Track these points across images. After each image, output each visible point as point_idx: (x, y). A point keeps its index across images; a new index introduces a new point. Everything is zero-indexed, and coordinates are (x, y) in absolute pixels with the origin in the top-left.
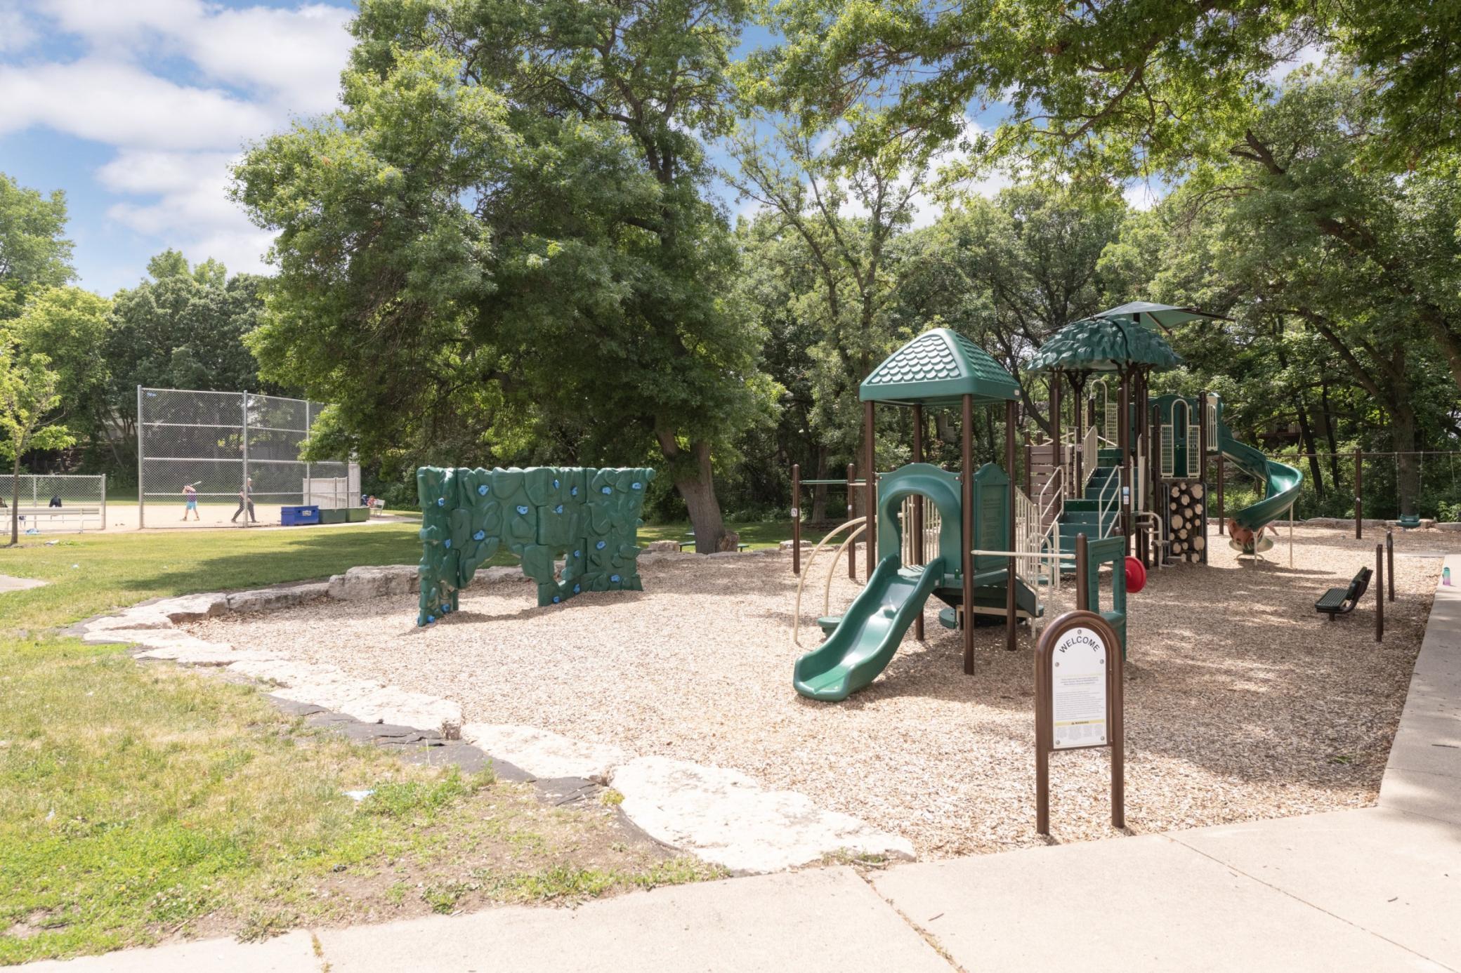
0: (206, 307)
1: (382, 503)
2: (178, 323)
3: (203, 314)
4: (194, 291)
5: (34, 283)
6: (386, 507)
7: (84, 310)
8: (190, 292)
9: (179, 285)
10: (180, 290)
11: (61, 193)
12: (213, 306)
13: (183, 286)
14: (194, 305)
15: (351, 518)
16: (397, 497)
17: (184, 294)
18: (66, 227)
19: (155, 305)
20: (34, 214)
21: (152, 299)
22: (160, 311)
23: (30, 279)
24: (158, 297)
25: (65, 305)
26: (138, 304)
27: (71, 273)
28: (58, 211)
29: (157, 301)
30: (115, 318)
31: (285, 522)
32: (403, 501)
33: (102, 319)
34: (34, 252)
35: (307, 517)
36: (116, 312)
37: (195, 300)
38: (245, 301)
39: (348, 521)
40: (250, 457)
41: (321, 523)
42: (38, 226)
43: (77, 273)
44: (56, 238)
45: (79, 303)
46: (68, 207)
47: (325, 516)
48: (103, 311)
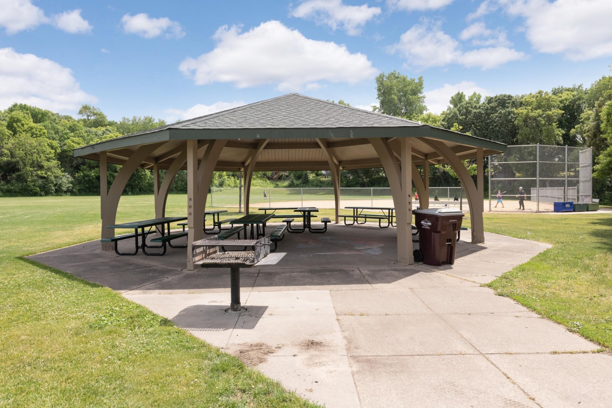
0: (480, 113)
2: (468, 121)
3: (478, 116)
4: (474, 107)
5: (414, 114)
7: (433, 122)
8: (472, 107)
9: (468, 105)
10: (468, 107)
11: (421, 77)
12: (482, 112)
13: (470, 105)
14: (475, 113)
15: (589, 209)
17: (470, 108)
18: (423, 90)
19: (459, 115)
20: (414, 88)
21: (458, 112)
22: (461, 117)
23: (413, 113)
24: (460, 112)
25: (426, 121)
26: (453, 116)
27: (425, 108)
28: (421, 84)
29: (459, 113)
30: (443, 123)
31: (556, 210)
33: (439, 124)
34: (414, 102)
35: (568, 208)
36: (443, 121)
37: (474, 110)
38: (496, 107)
39: (588, 211)
40: (540, 177)
41: (574, 211)
42: (415, 92)
43: (427, 108)
44: (420, 95)
45: (431, 119)
46: (424, 82)
47: (576, 207)
48: (439, 121)
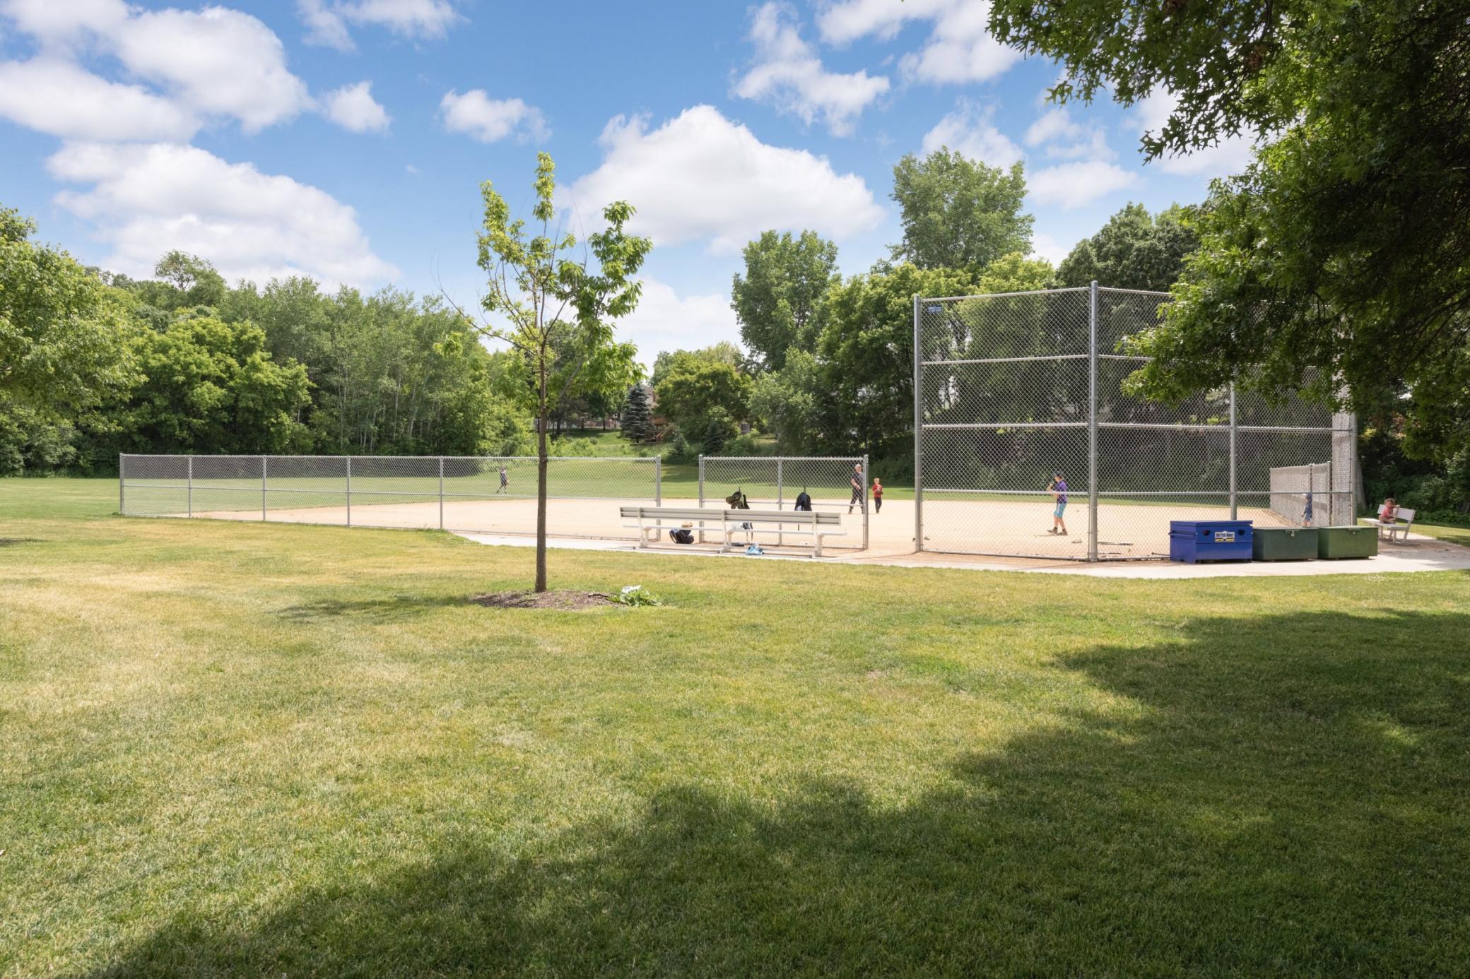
1: (1408, 514)
6: (1417, 520)
12: (1161, 247)
15: (1330, 552)
16: (1432, 499)
17: (1129, 240)
18: (1024, 200)
27: (1028, 248)
28: (1018, 184)
31: (1177, 554)
32: (1445, 505)
34: (991, 231)
35: (1226, 545)
39: (1322, 557)
41: (1258, 558)
46: (1027, 180)
47: (1267, 543)
